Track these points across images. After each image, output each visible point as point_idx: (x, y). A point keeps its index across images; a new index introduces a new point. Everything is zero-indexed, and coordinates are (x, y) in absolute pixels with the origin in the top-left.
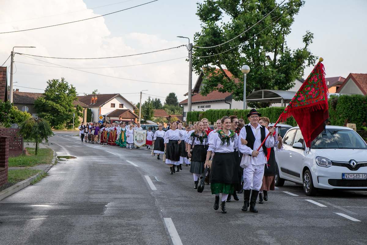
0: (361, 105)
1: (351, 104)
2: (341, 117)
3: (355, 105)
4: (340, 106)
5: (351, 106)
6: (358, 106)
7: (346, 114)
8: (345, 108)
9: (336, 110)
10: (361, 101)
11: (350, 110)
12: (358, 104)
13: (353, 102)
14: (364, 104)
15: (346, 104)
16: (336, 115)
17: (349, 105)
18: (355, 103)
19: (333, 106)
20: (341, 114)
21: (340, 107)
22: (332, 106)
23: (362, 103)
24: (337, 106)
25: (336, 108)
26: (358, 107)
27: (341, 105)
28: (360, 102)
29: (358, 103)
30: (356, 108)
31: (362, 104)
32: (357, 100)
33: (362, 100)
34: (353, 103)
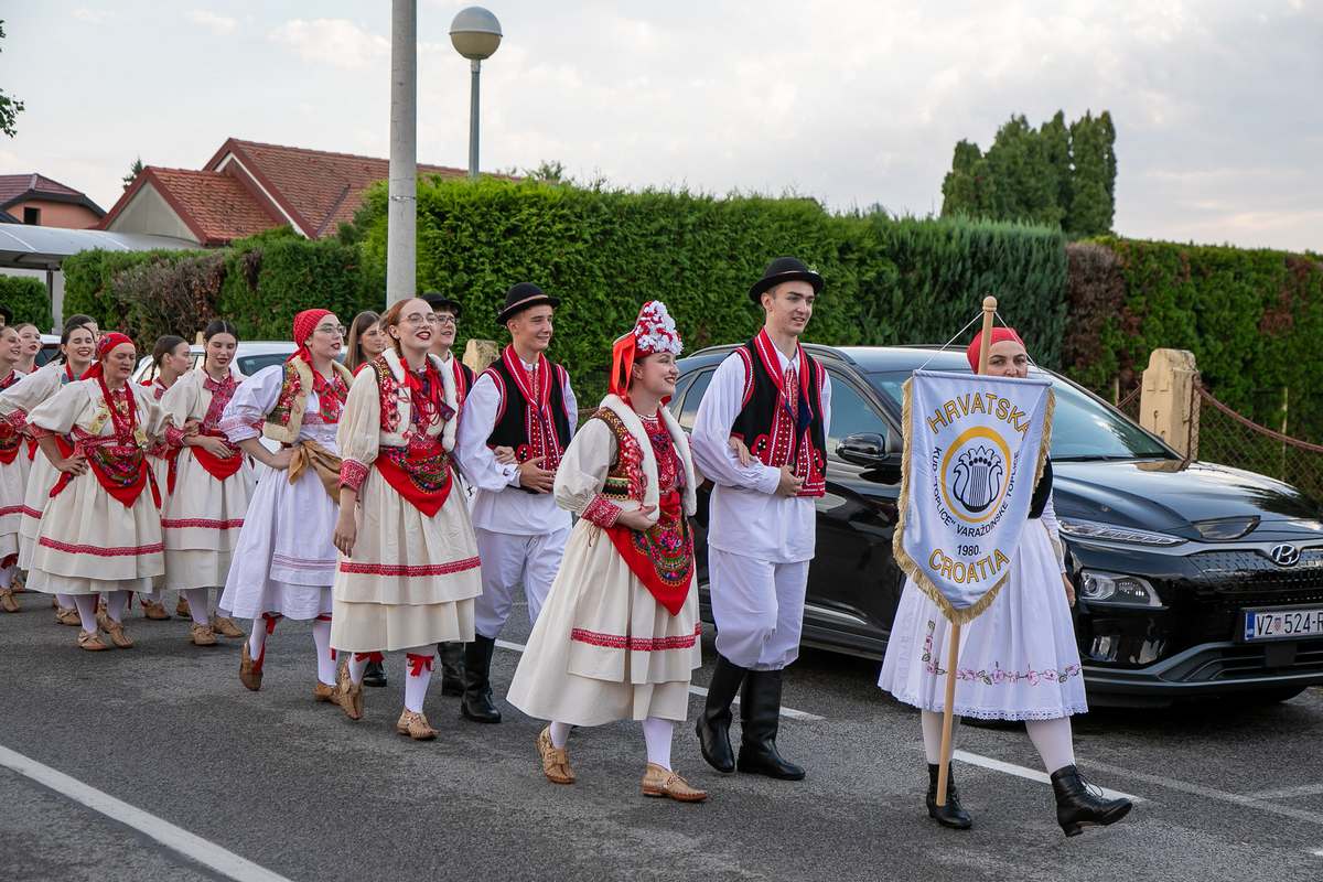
0: (339, 274)
1: (311, 271)
2: (277, 313)
3: (324, 276)
4: (274, 277)
5: (310, 279)
6: (333, 279)
7: (297, 303)
8: (290, 285)
9: (259, 288)
10: (340, 261)
11: (307, 293)
12: (331, 273)
13: (316, 263)
14: (349, 271)
15: (293, 269)
16: (259, 306)
17: (303, 275)
18: (321, 267)
19: (248, 275)
20: (278, 303)
21: (275, 281)
22: (244, 278)
23: (343, 268)
24: (263, 278)
25: (259, 284)
26: (332, 282)
27: (278, 274)
28: (336, 266)
29: (330, 269)
30: (325, 283)
31: (345, 272)
32: (328, 257)
33: (342, 259)
34: (316, 267)
